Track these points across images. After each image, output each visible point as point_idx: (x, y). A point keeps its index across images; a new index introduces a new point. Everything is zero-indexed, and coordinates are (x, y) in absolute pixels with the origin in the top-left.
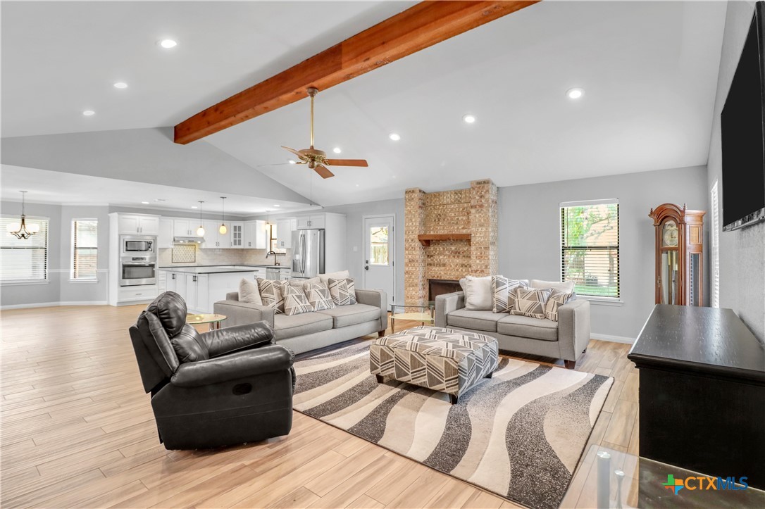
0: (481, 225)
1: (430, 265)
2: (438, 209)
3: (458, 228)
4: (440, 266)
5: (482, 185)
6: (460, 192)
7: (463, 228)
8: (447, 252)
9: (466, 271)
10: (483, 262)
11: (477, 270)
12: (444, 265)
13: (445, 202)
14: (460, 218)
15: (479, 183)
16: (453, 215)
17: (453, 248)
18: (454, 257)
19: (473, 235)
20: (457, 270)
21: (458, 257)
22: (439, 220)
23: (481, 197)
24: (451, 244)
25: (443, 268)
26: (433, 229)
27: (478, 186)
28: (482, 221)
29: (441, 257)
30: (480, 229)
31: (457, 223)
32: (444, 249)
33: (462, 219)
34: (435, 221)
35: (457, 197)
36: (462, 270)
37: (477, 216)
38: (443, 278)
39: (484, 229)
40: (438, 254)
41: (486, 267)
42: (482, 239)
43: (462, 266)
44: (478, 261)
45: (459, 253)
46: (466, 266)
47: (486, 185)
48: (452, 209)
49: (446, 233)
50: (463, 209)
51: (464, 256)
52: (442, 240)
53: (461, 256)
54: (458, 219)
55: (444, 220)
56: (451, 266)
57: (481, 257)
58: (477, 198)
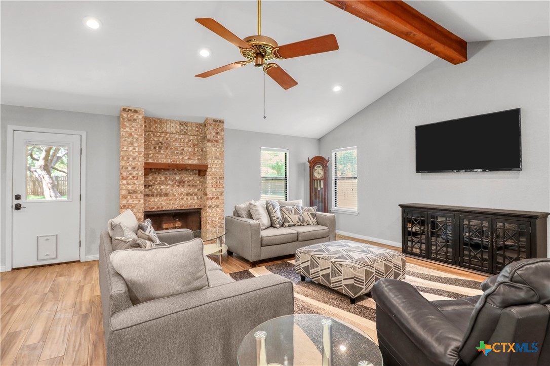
0: (217, 158)
1: (148, 195)
2: (160, 136)
3: (183, 158)
4: (161, 195)
5: (218, 123)
6: (186, 124)
7: (189, 159)
8: (170, 182)
9: (191, 199)
10: (218, 190)
11: (213, 198)
12: (166, 195)
13: (169, 130)
14: (185, 149)
15: (215, 121)
16: (177, 145)
17: (178, 178)
18: (178, 186)
19: (209, 166)
20: (182, 199)
21: (183, 186)
22: (160, 148)
23: (217, 133)
24: (175, 174)
25: (165, 198)
26: (152, 157)
27: (214, 123)
28: (218, 154)
29: (162, 187)
30: (216, 161)
31: (182, 154)
32: (166, 178)
33: (187, 150)
34: (155, 148)
35: (182, 128)
36: (187, 199)
37: (213, 149)
38: (164, 209)
39: (220, 162)
40: (159, 184)
41: (221, 194)
42: (218, 170)
43: (187, 195)
44: (214, 190)
45: (184, 182)
46: (191, 195)
47: (221, 124)
48: (176, 140)
49: (169, 161)
50: (189, 141)
51: (189, 186)
52: (164, 169)
53: (186, 185)
54: (183, 149)
55: (167, 148)
56: (175, 196)
57: (217, 186)
58: (214, 134)
